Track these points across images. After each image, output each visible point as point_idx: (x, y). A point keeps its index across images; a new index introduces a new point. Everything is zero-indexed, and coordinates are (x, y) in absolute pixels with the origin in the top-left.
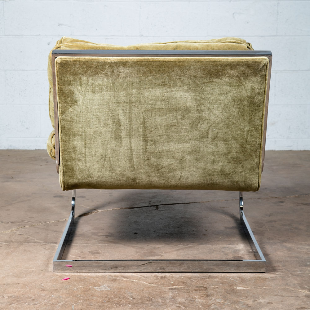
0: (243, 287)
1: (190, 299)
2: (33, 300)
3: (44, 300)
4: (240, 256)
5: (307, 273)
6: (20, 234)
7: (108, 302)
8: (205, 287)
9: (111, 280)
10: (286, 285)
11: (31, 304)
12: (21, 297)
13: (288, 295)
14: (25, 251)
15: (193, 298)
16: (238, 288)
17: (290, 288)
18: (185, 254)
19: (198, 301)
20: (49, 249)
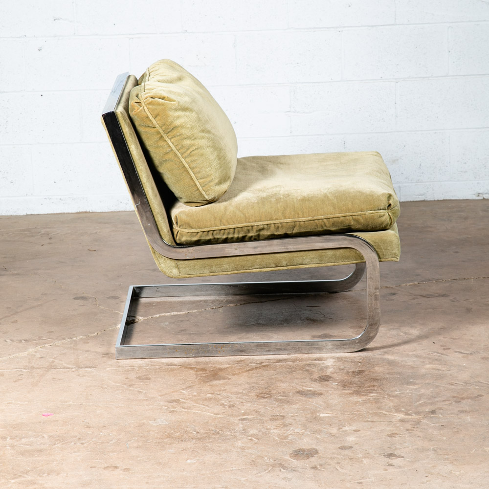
0: (328, 413)
1: (263, 430)
2: (79, 439)
3: (93, 438)
4: (328, 376)
5: (407, 393)
6: (42, 357)
7: (168, 437)
8: (282, 416)
9: (169, 412)
10: (379, 408)
11: (78, 444)
12: (64, 435)
13: (379, 420)
14: (55, 380)
15: (267, 429)
16: (322, 415)
17: (384, 412)
18: (259, 375)
19: (273, 432)
20: (84, 376)
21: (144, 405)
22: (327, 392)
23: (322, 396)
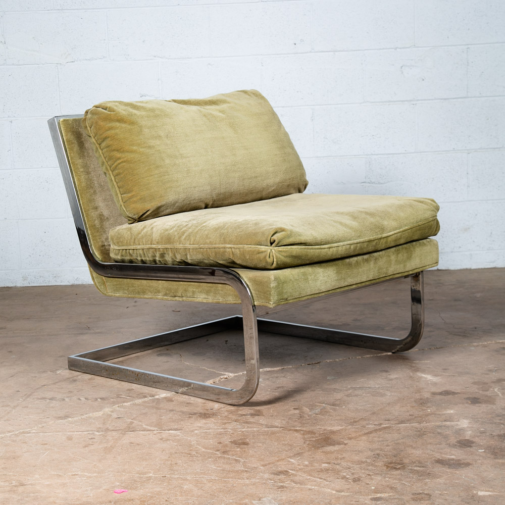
0: (488, 491)
6: (119, 418)
8: (426, 494)
9: (277, 488)
14: (132, 445)
16: (481, 493)
20: (167, 440)
21: (243, 479)
22: (476, 461)
23: (470, 467)
